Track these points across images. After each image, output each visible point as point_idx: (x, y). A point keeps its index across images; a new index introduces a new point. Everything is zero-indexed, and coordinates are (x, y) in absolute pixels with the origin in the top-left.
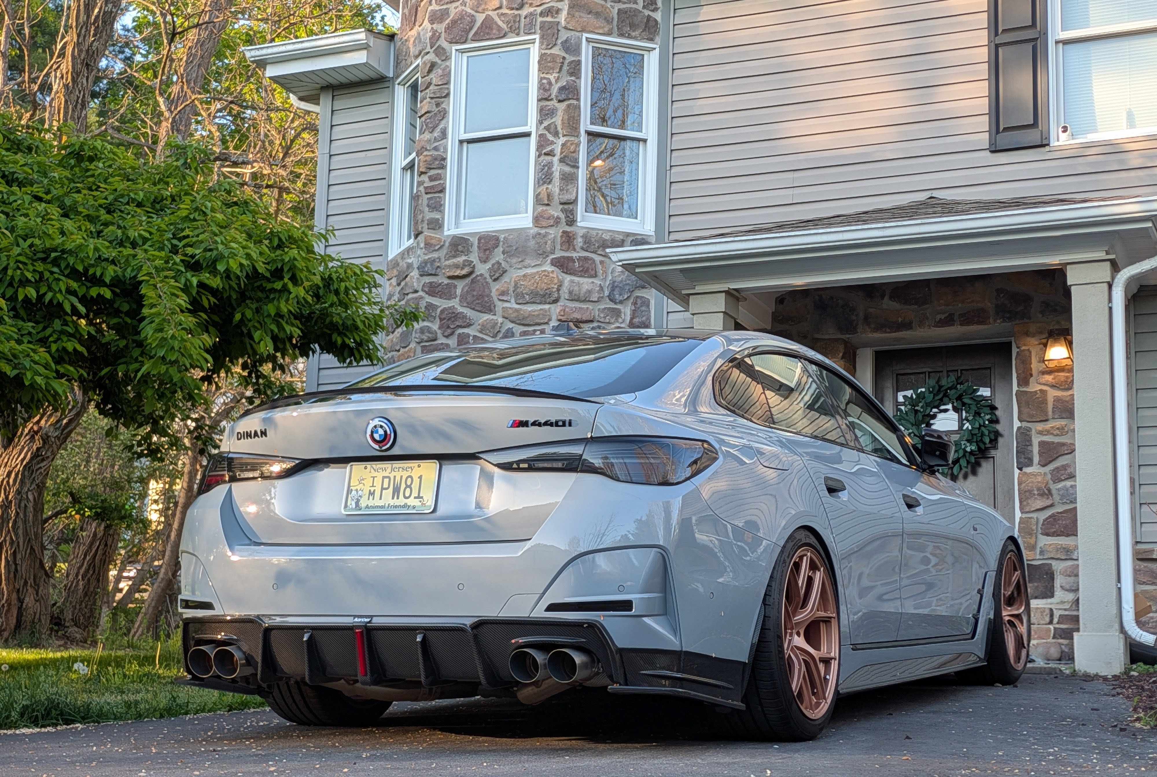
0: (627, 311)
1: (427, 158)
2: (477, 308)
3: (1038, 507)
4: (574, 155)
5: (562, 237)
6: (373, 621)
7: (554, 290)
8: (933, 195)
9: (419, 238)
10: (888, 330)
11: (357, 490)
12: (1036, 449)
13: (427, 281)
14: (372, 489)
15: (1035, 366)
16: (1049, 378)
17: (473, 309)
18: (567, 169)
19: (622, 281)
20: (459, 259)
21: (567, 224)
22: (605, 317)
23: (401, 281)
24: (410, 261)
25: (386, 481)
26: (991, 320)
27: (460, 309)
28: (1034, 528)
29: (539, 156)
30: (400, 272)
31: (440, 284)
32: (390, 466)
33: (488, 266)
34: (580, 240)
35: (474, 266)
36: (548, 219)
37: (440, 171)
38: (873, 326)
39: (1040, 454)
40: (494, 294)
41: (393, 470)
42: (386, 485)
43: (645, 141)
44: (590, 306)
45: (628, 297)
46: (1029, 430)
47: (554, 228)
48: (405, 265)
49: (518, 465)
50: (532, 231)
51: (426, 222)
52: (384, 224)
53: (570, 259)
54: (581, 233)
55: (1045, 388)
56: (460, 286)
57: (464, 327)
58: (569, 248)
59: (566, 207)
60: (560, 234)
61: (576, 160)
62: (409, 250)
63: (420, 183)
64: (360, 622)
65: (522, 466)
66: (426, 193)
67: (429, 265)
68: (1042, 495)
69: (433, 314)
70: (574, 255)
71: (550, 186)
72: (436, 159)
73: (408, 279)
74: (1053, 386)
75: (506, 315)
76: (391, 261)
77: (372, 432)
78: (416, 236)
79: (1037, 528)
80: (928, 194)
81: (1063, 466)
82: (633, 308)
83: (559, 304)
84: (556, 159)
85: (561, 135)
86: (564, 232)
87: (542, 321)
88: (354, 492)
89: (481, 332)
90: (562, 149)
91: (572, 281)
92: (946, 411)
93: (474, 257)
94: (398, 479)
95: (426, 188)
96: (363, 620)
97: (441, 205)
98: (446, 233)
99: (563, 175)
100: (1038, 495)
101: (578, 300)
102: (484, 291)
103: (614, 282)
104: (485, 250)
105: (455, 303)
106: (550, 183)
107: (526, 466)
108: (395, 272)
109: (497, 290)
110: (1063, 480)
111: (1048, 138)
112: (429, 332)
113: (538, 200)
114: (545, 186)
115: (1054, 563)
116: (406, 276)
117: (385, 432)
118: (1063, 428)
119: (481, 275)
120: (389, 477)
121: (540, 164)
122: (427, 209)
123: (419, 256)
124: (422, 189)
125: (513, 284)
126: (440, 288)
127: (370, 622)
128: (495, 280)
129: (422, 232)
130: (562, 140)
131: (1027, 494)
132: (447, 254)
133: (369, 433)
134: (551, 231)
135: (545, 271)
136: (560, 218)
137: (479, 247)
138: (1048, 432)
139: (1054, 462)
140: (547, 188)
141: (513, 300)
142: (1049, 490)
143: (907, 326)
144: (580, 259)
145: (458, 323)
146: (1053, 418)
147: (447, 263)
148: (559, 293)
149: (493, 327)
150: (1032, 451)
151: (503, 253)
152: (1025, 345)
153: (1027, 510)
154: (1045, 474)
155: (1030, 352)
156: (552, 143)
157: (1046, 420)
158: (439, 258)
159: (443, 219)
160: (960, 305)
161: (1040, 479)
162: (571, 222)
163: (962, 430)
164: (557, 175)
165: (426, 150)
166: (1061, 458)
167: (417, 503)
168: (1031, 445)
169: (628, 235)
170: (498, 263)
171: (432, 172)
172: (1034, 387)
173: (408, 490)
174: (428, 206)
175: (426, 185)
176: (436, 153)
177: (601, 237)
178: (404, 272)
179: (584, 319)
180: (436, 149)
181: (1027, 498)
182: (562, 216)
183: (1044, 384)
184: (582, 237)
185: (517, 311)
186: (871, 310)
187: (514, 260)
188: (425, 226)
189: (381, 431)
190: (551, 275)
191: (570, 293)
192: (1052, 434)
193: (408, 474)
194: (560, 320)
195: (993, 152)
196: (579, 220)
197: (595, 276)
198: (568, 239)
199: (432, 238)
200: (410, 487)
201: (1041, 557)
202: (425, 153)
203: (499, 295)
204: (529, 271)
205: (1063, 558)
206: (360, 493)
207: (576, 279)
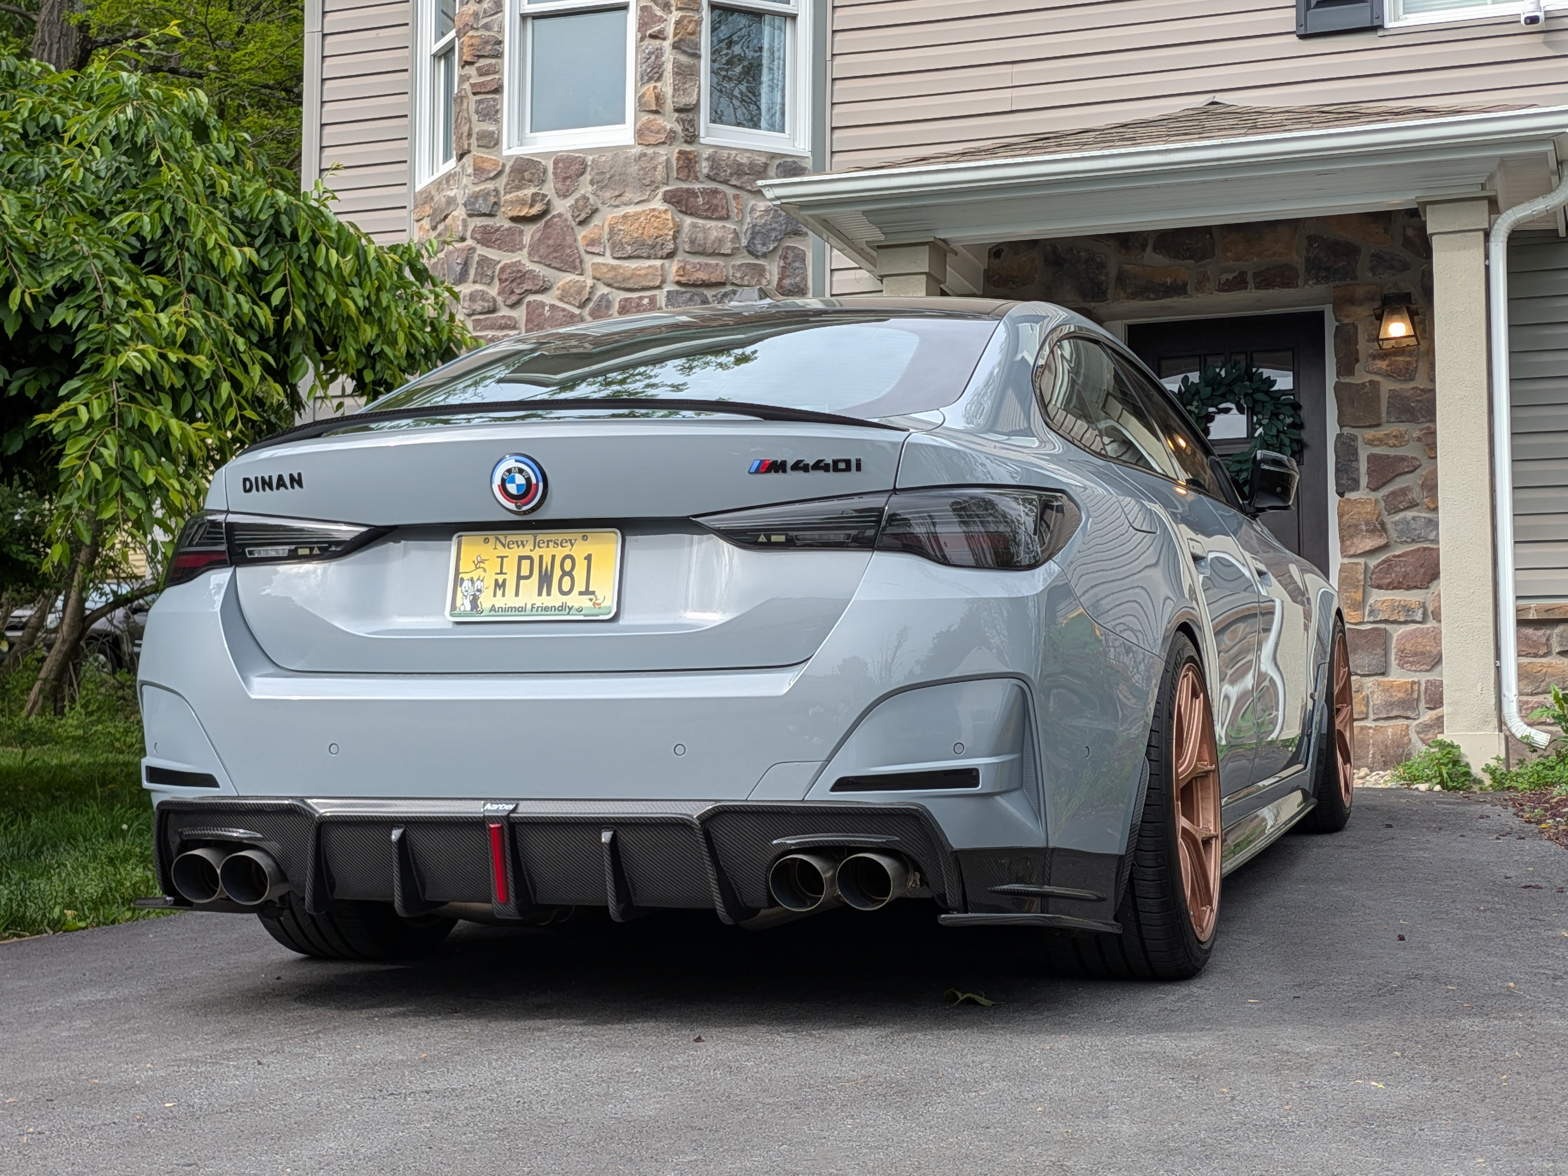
0: (773, 269)
1: (473, 41)
2: (554, 265)
3: (1367, 549)
4: (692, 37)
5: (678, 159)
6: (520, 810)
7: (669, 237)
8: (1216, 100)
9: (464, 160)
10: (1152, 296)
11: (472, 580)
12: (1363, 466)
13: (479, 224)
14: (500, 578)
15: (1364, 347)
16: (1383, 364)
17: (549, 266)
18: (684, 59)
19: (765, 224)
20: (525, 192)
21: (686, 142)
22: (742, 278)
23: (437, 223)
24: (451, 194)
25: (526, 564)
26: (1300, 282)
27: (530, 266)
28: (1362, 577)
29: (642, 39)
30: (435, 210)
31: (498, 229)
32: (531, 538)
33: (570, 201)
34: (705, 164)
35: (549, 202)
36: (658, 132)
37: (493, 61)
38: (1129, 290)
39: (1370, 473)
40: (581, 244)
41: (536, 544)
42: (525, 572)
43: (794, 17)
44: (721, 262)
45: (775, 249)
46: (1354, 438)
47: (666, 146)
48: (443, 200)
49: (768, 538)
50: (633, 151)
51: (474, 136)
52: (407, 138)
53: (692, 193)
54: (706, 153)
55: (1377, 378)
56: (529, 233)
57: (537, 292)
58: (688, 176)
59: (683, 115)
60: (675, 155)
61: (697, 46)
62: (449, 177)
63: (463, 79)
64: (497, 811)
65: (774, 538)
66: (474, 94)
67: (480, 201)
68: (1372, 531)
69: (489, 273)
70: (697, 186)
71: (659, 84)
72: (487, 42)
73: (449, 220)
74: (1388, 375)
75: (598, 275)
76: (421, 193)
77: (503, 481)
78: (461, 157)
79: (1365, 578)
80: (1208, 98)
81: (1402, 489)
82: (782, 264)
83: (676, 259)
84: (667, 45)
85: (673, 9)
86: (680, 152)
87: (651, 284)
88: (466, 584)
89: (561, 300)
90: (675, 29)
91: (694, 226)
92: (1227, 411)
93: (549, 189)
94: (547, 560)
95: (473, 85)
96: (501, 807)
97: (497, 112)
98: (506, 152)
99: (679, 68)
100: (1367, 531)
101: (703, 253)
102: (564, 239)
103: (754, 226)
104: (565, 179)
105: (521, 257)
106: (659, 79)
107: (782, 538)
108: (428, 210)
109: (584, 237)
110: (1402, 510)
111: (1381, 16)
112: (483, 300)
113: (642, 106)
114: (652, 85)
115: (1388, 627)
116: (446, 217)
117: (528, 480)
118: (1402, 436)
119: (560, 215)
120: (530, 558)
121: (644, 51)
122: (475, 117)
123: (466, 186)
124: (466, 86)
125: (606, 229)
126: (497, 235)
127: (514, 811)
128: (581, 223)
129: (469, 152)
130: (675, 15)
131: (1352, 529)
132: (507, 184)
133: (497, 481)
134: (662, 150)
135: (654, 210)
136: (674, 132)
137: (555, 174)
138: (1381, 442)
139: (1388, 485)
140: (655, 87)
141: (608, 253)
142: (1383, 524)
143: (1179, 289)
144: (704, 192)
145: (526, 287)
146: (1388, 422)
147: (508, 197)
148: (675, 243)
149: (579, 292)
150: (1358, 469)
151: (592, 183)
152: (1347, 316)
153: (1352, 553)
154: (1376, 501)
155: (1356, 328)
156: (661, 20)
157: (1378, 425)
158: (496, 190)
159: (500, 132)
160: (1255, 259)
161: (1369, 508)
162: (692, 138)
163: (1253, 437)
164: (669, 67)
165: (472, 28)
166: (1398, 479)
167: (585, 602)
168: (1357, 460)
169: (773, 156)
170: (585, 198)
171: (482, 62)
172: (1361, 377)
173: (567, 580)
174: (477, 112)
175: (472, 81)
176: (487, 33)
177: (735, 160)
178: (442, 211)
179: (713, 280)
180: (487, 27)
181: (1352, 536)
182: (679, 128)
183: (1375, 373)
184: (707, 159)
185: (614, 268)
186: (1128, 267)
187: (608, 194)
188: (474, 141)
189: (520, 479)
190: (664, 216)
191: (692, 242)
192: (1387, 444)
193: (566, 551)
194: (678, 283)
195: (1302, 37)
196: (702, 134)
197: (727, 218)
198: (688, 163)
199: (484, 160)
200: (570, 574)
201: (1371, 619)
202: (471, 33)
203: (587, 245)
204: (631, 210)
205: (1402, 619)
206: (478, 584)
207: (700, 222)
